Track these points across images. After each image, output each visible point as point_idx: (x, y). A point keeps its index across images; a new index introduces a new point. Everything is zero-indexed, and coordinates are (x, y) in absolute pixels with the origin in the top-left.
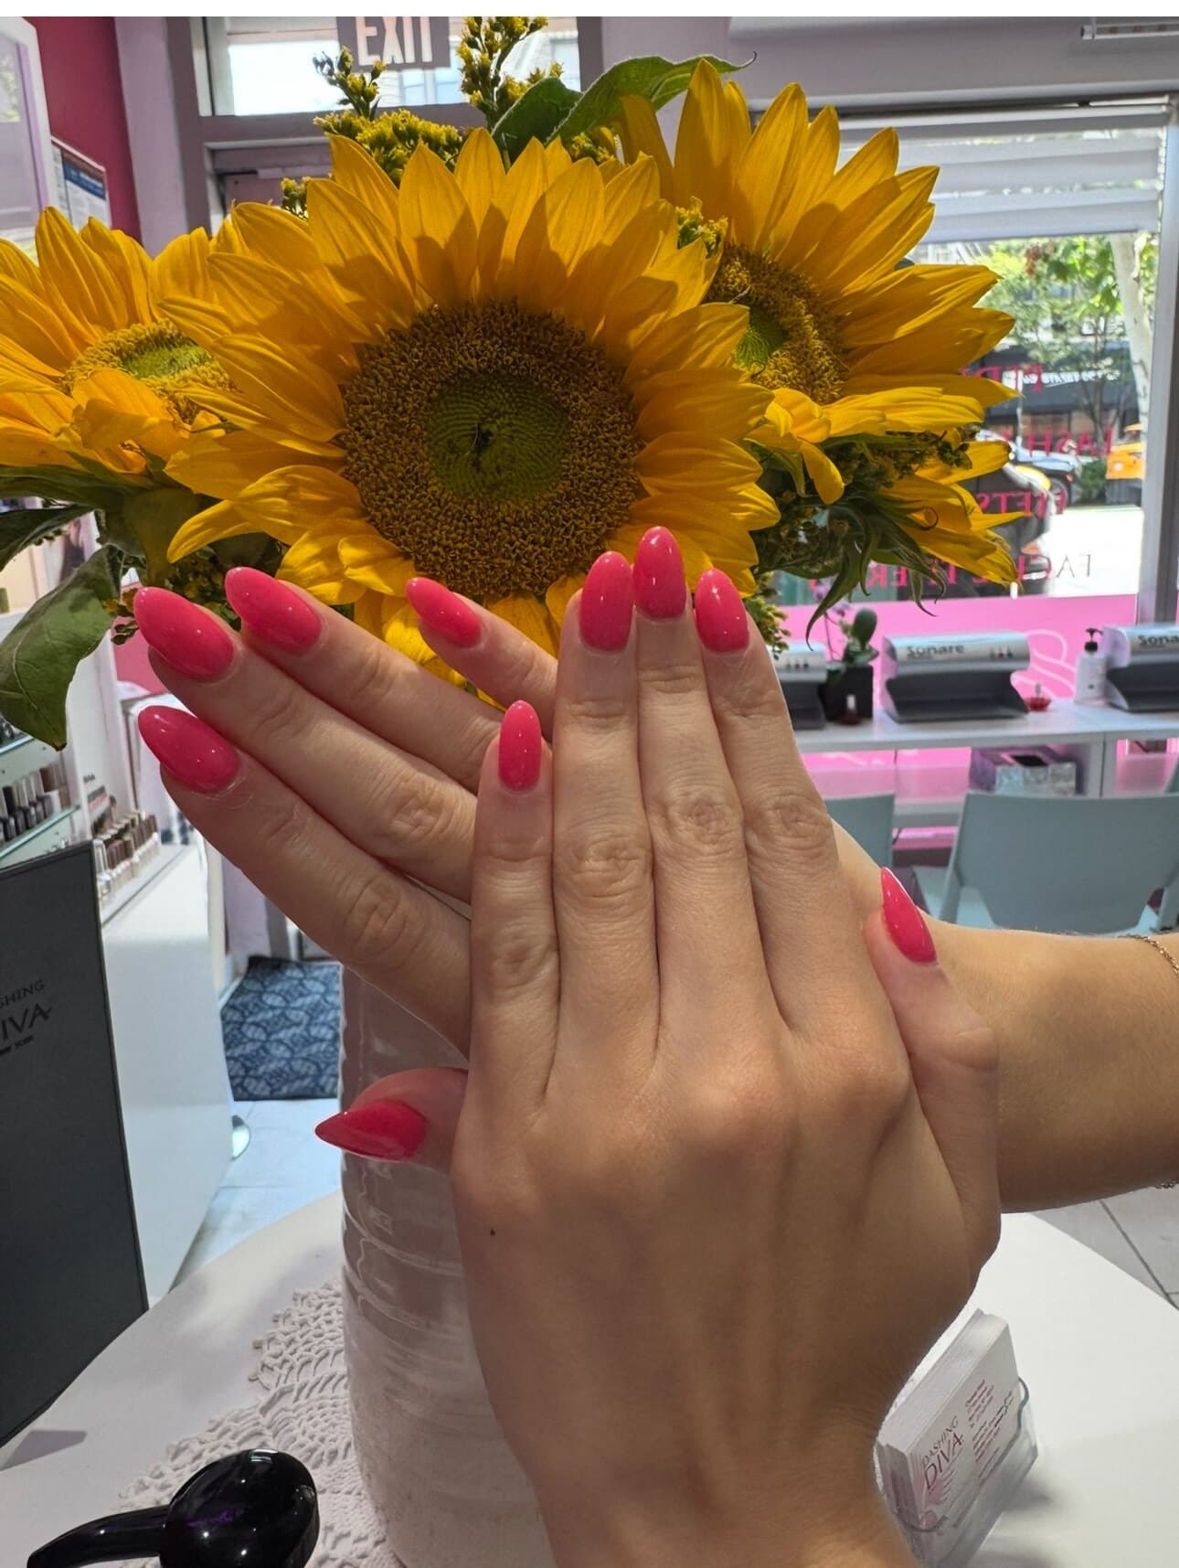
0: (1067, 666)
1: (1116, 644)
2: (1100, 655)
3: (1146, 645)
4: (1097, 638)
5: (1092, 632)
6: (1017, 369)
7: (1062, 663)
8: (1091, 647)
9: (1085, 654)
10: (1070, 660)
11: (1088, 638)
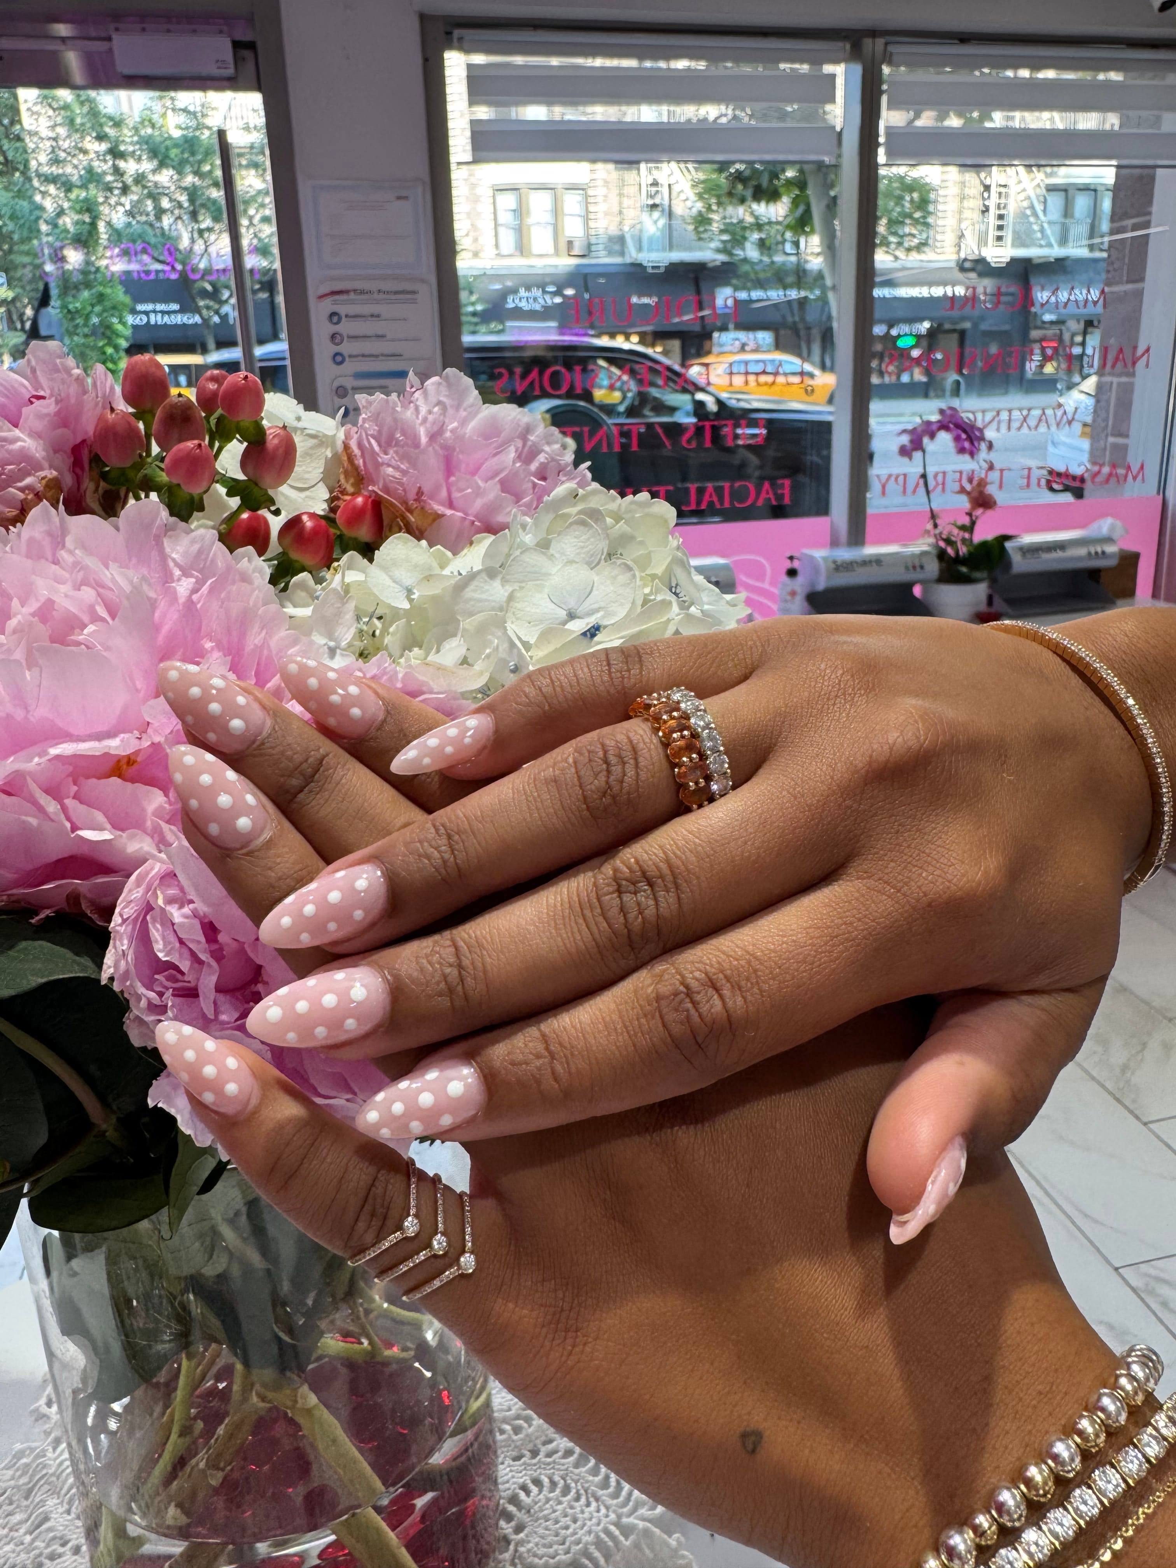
0: (773, 589)
1: (815, 569)
2: (800, 579)
3: (840, 567)
4: (796, 564)
5: (791, 558)
6: (726, 283)
7: (766, 586)
8: (792, 573)
9: (785, 579)
10: (773, 583)
11: (788, 565)
